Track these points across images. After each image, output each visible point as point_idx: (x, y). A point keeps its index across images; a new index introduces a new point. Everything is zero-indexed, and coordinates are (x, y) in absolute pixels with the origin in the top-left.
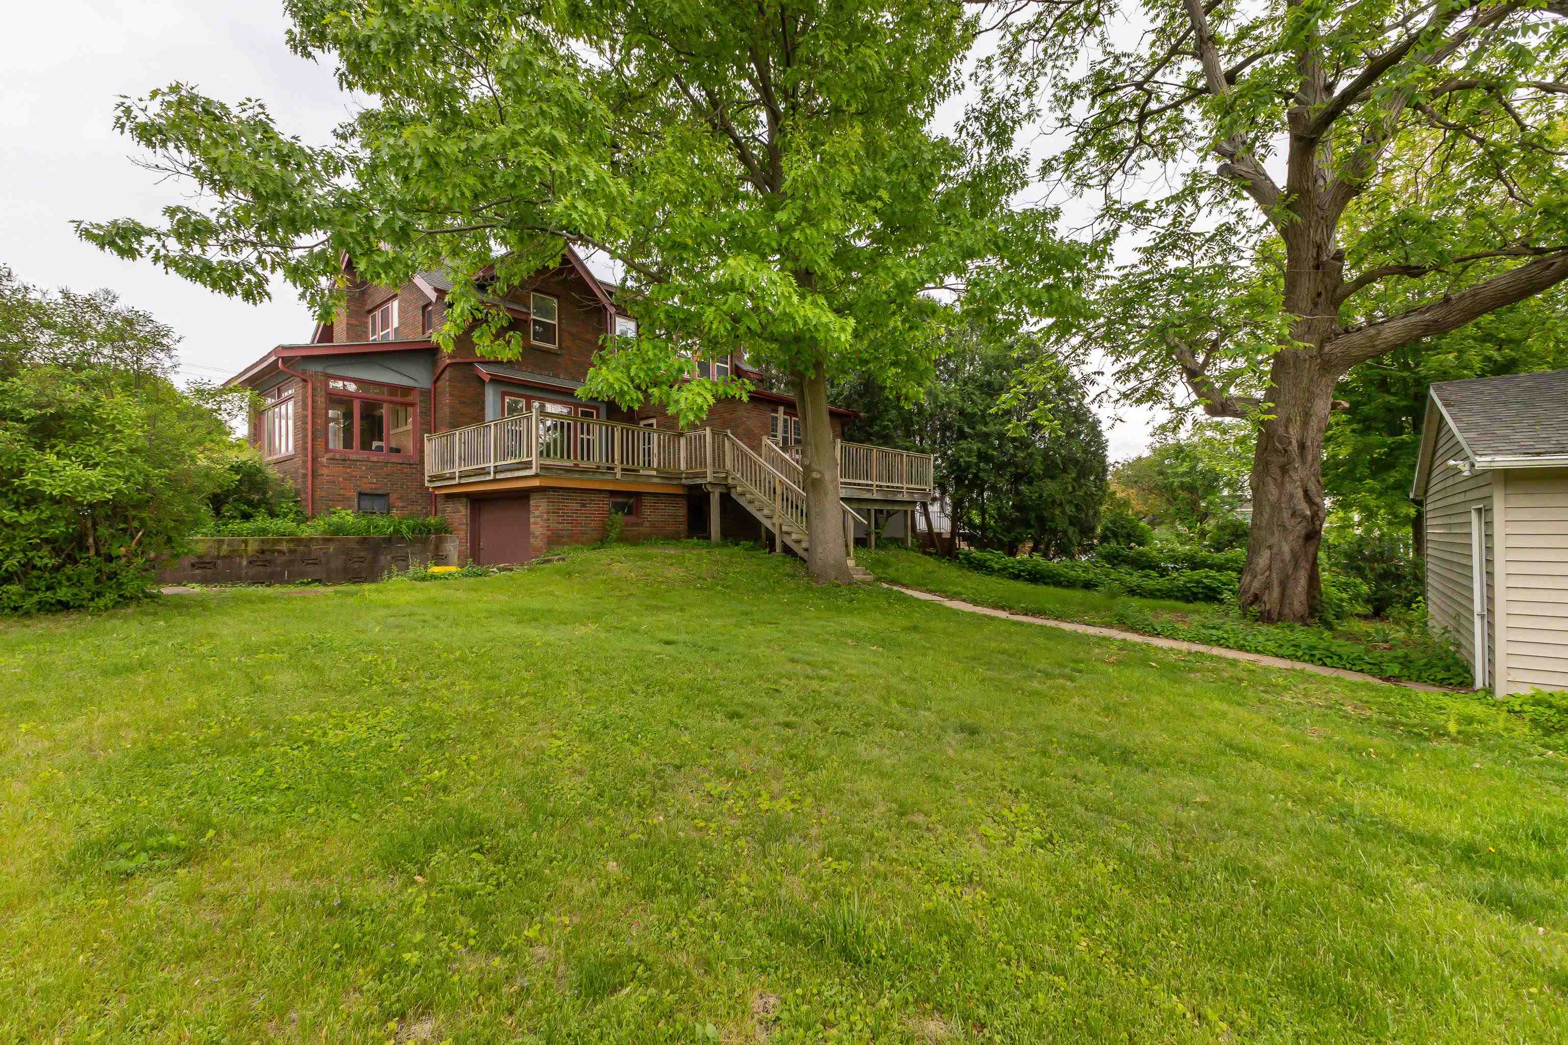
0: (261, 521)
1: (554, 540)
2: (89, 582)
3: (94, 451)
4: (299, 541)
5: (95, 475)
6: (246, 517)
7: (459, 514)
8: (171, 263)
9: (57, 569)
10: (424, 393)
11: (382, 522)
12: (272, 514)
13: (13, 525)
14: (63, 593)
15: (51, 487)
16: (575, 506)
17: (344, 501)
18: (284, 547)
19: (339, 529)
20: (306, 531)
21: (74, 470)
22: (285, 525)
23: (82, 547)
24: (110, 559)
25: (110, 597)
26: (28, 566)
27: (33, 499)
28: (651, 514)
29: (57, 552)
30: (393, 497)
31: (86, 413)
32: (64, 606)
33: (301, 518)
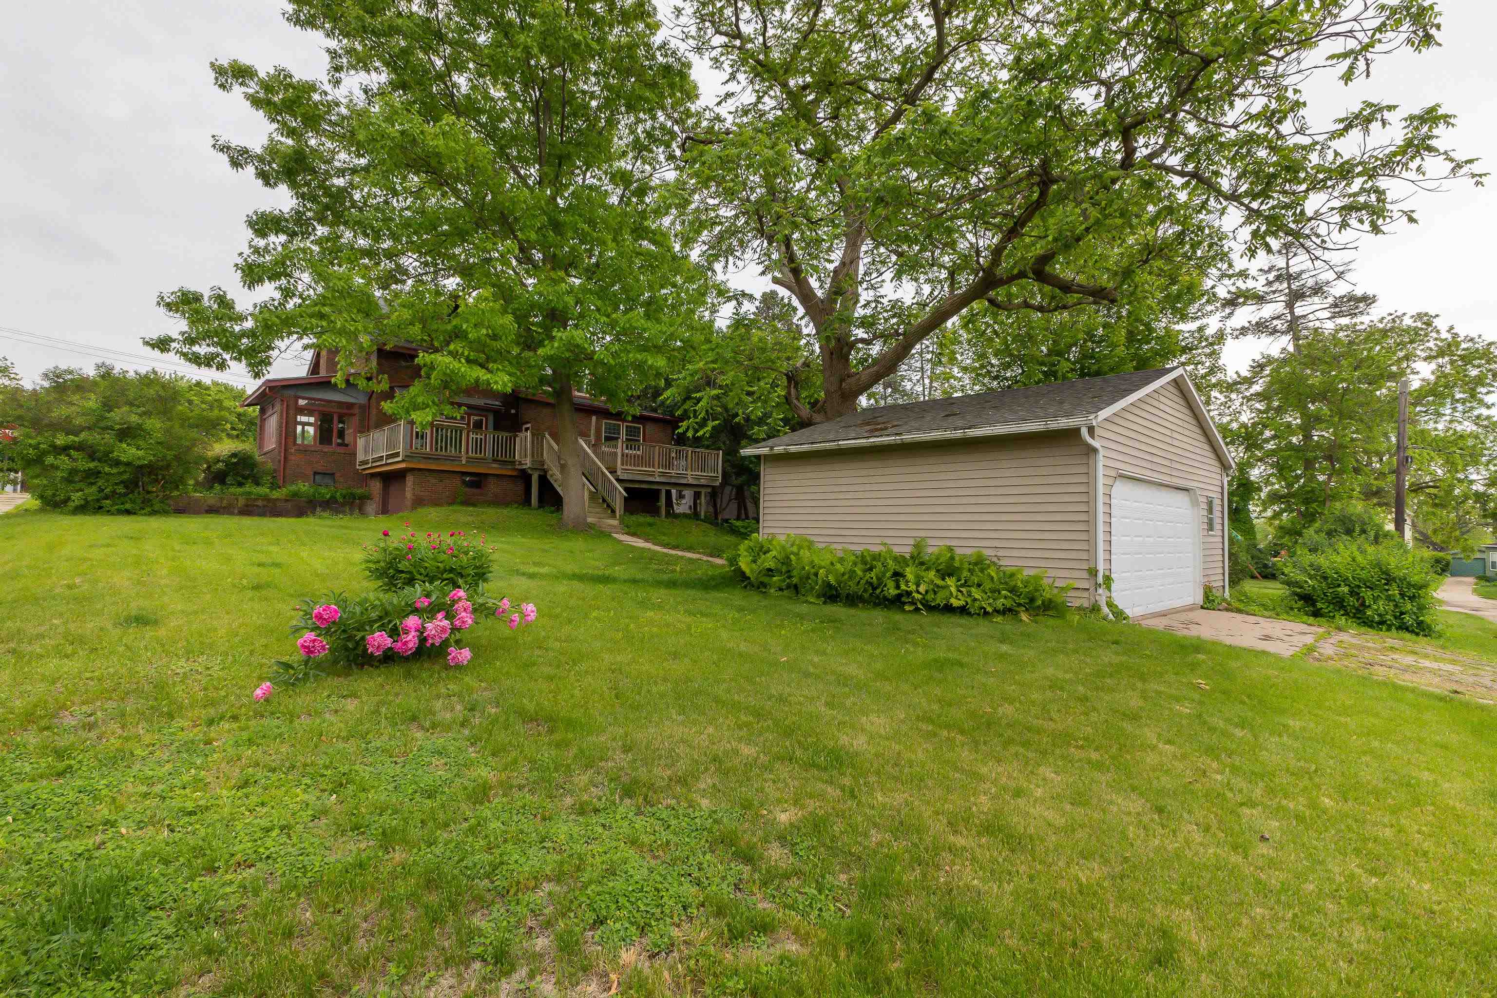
0: (249, 487)
1: (419, 502)
2: (139, 501)
3: (141, 443)
4: (269, 500)
5: (140, 453)
6: (240, 484)
7: (376, 486)
8: (184, 355)
9: (126, 495)
10: (361, 407)
11: (323, 490)
12: (257, 484)
13: (110, 474)
14: (128, 506)
15: (124, 458)
16: (433, 481)
17: (304, 477)
18: (260, 503)
19: (295, 494)
20: (276, 494)
21: (133, 450)
22: (264, 490)
23: (137, 485)
24: (149, 492)
25: (148, 509)
26: (114, 492)
27: (117, 463)
28: (493, 488)
29: (126, 487)
30: (337, 475)
31: (139, 427)
32: (128, 512)
33: (274, 486)
